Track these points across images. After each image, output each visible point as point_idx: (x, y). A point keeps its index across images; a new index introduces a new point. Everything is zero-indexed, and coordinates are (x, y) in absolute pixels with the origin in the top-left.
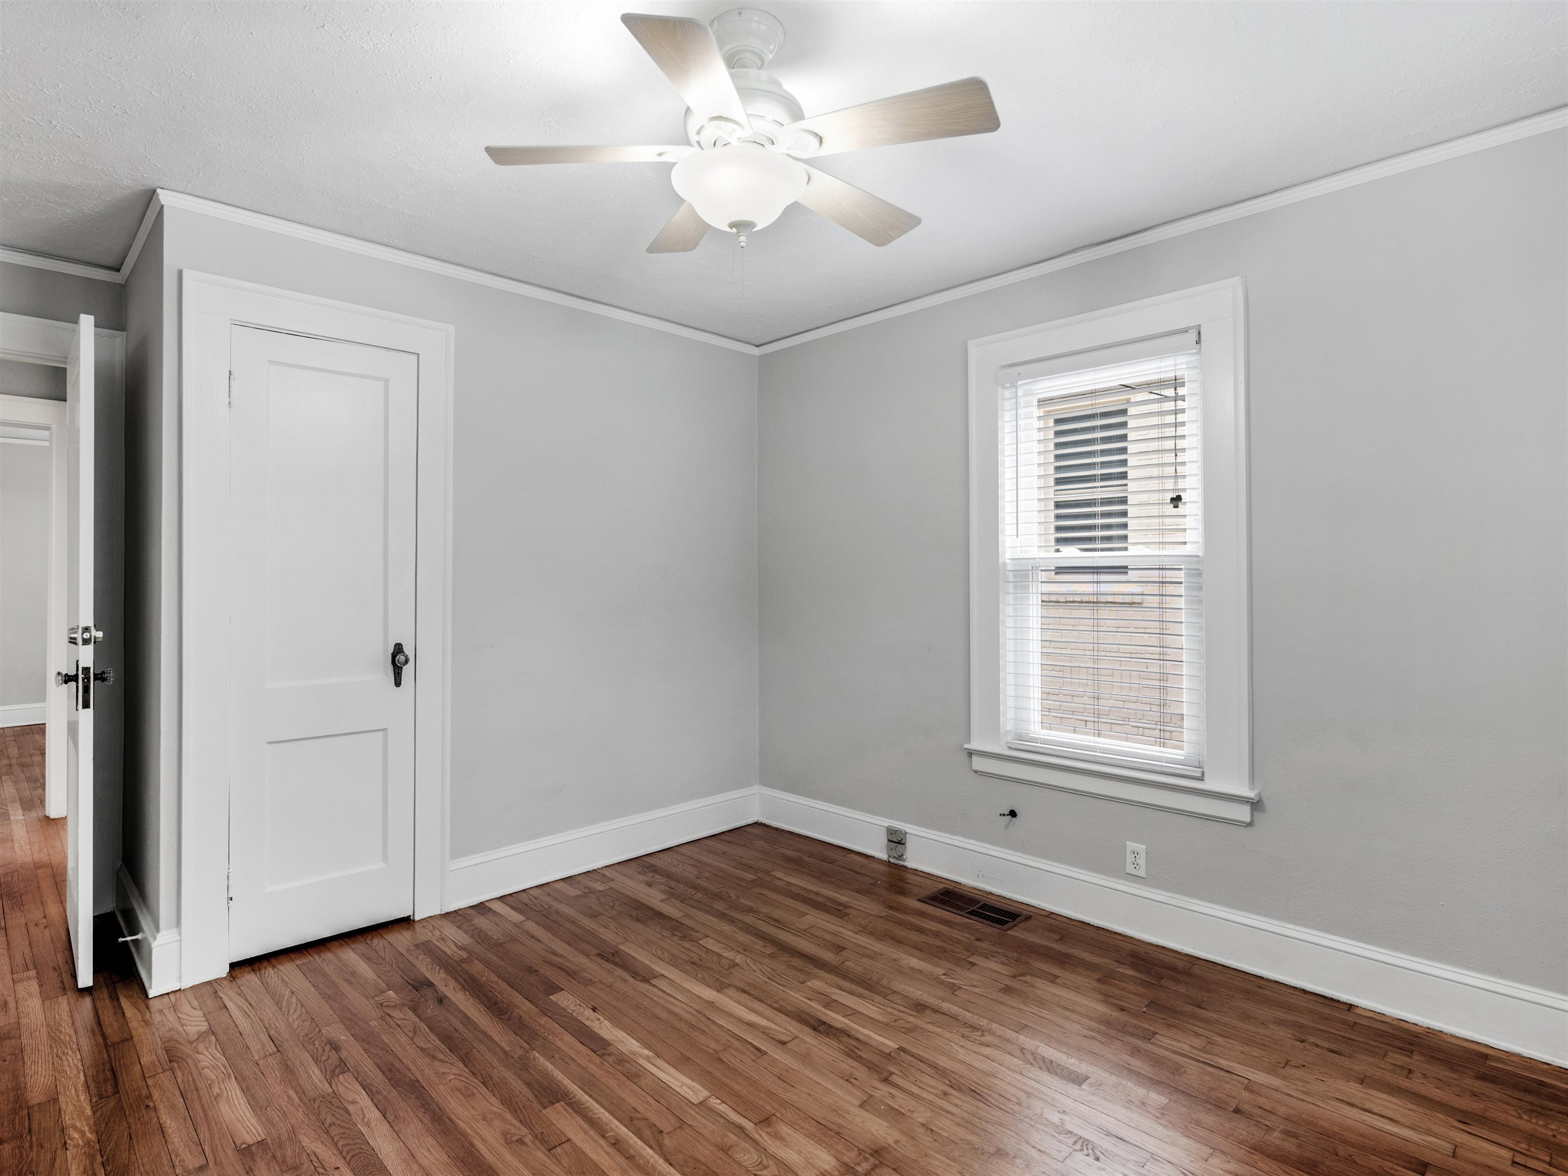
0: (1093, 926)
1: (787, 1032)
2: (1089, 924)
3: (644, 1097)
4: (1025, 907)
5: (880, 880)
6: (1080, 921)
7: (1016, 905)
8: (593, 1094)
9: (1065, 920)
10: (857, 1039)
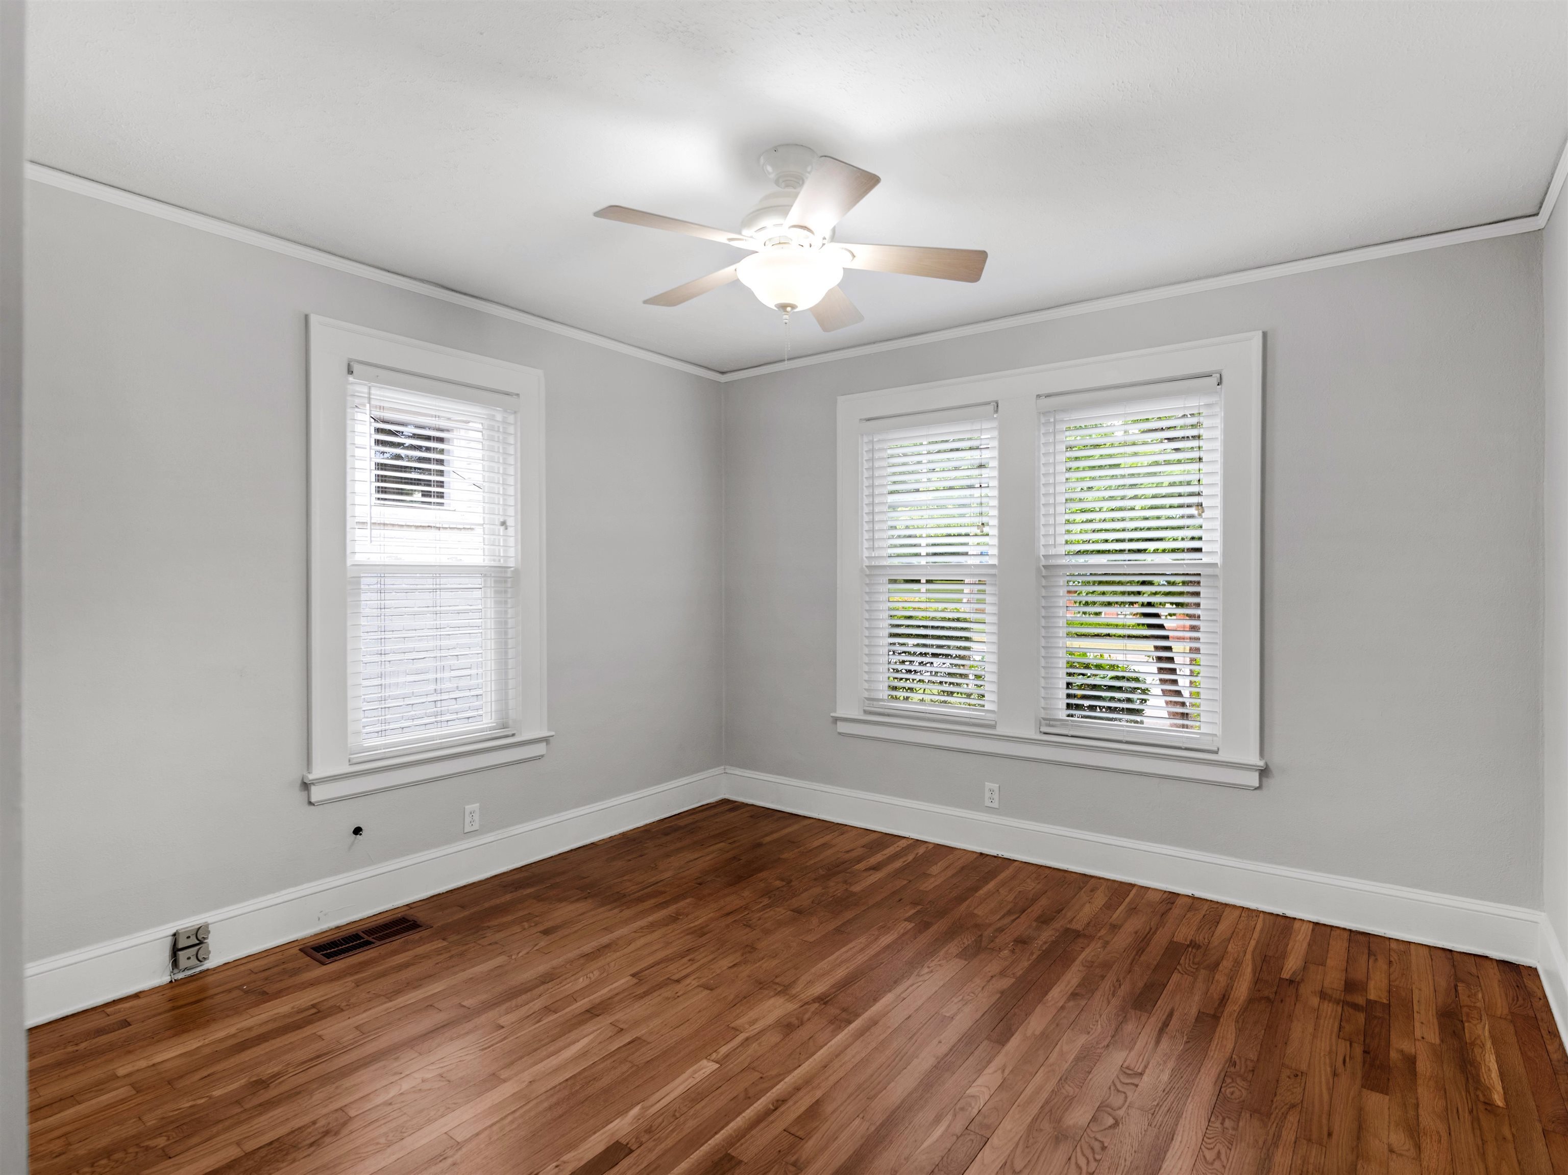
0: (443, 893)
1: (601, 1030)
2: (439, 894)
3: (713, 1097)
4: (380, 917)
5: (244, 985)
6: (420, 901)
7: (375, 919)
8: (715, 1131)
9: (420, 903)
10: (617, 994)
